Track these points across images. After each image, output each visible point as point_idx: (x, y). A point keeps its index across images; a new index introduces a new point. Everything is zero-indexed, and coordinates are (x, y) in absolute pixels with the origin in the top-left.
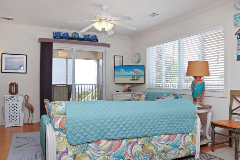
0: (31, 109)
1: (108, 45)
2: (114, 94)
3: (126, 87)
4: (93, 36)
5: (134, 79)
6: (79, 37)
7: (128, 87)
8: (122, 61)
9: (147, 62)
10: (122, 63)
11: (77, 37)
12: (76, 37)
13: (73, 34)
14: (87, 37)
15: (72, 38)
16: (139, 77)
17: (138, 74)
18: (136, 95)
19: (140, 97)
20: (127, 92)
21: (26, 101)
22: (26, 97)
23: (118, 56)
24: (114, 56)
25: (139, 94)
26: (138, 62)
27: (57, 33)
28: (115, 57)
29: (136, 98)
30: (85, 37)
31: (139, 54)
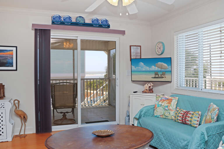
0: (24, 117)
1: (123, 33)
2: (131, 96)
3: (147, 86)
4: (104, 21)
5: (157, 76)
6: (84, 22)
7: (149, 87)
8: (140, 53)
9: (175, 54)
10: (140, 54)
11: (83, 22)
12: (81, 22)
13: (77, 18)
14: (96, 22)
15: (76, 24)
16: (164, 73)
17: (162, 70)
18: (164, 100)
19: (169, 103)
20: (148, 93)
21: (16, 108)
22: (16, 102)
23: (135, 46)
24: (130, 46)
25: (167, 99)
26: (161, 54)
27: (56, 17)
28: (132, 47)
29: (163, 104)
30: (92, 22)
31: (162, 43)
